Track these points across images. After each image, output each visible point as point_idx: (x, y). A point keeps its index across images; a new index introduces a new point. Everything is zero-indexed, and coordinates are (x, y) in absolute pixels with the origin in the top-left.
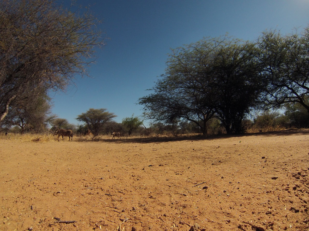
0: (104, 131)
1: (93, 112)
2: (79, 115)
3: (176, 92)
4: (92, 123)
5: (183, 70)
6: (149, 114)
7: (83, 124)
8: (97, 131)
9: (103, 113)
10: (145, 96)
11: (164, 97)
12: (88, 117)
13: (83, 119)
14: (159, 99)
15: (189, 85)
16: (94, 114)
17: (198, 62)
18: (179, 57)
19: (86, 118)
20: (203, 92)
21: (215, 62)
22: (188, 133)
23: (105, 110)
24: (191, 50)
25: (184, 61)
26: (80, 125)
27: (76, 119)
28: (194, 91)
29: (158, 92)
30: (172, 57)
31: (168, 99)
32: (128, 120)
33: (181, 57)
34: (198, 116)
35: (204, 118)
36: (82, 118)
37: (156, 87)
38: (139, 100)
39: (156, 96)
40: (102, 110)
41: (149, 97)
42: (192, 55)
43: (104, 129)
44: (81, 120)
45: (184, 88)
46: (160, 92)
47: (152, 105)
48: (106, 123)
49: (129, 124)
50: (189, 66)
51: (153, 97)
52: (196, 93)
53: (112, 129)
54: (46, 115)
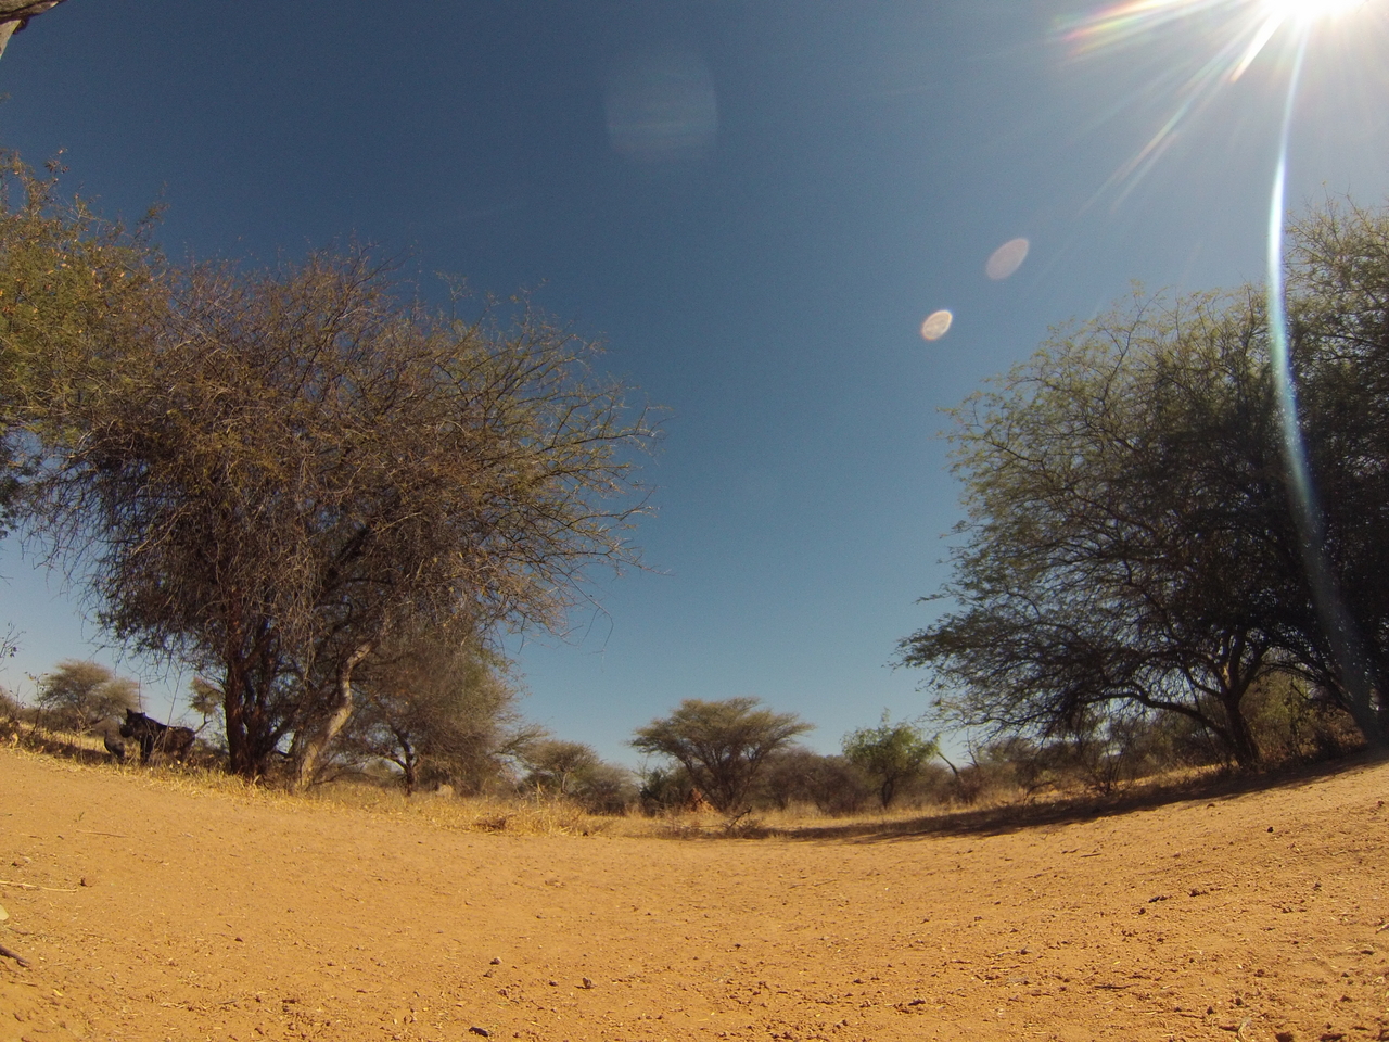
0: (767, 791)
1: (702, 714)
2: (640, 728)
3: (1047, 586)
4: (706, 762)
5: (1038, 487)
6: (962, 705)
7: (665, 763)
8: (732, 794)
9: (747, 715)
10: (925, 629)
11: (1008, 620)
12: (683, 734)
13: (660, 745)
14: (988, 632)
15: (1090, 543)
16: (706, 722)
17: (1083, 435)
18: (994, 435)
19: (674, 742)
20: (1173, 564)
21: (1158, 418)
23: (753, 702)
24: (1029, 394)
25: (1020, 445)
26: (653, 770)
27: (628, 743)
28: (1128, 567)
29: (975, 603)
30: (965, 443)
31: (1028, 626)
32: (867, 741)
33: (1003, 432)
34: (1191, 681)
35: (1221, 680)
36: (659, 739)
37: (957, 584)
38: (900, 649)
39: (973, 619)
40: (737, 704)
41: (943, 631)
42: (1041, 412)
43: (764, 786)
44: (651, 747)
45: (1078, 563)
46: (980, 599)
47: (964, 663)
48: (770, 759)
49: (876, 754)
50: (1055, 465)
51: (956, 627)
52: (1138, 573)
53: (801, 781)
54: (498, 725)
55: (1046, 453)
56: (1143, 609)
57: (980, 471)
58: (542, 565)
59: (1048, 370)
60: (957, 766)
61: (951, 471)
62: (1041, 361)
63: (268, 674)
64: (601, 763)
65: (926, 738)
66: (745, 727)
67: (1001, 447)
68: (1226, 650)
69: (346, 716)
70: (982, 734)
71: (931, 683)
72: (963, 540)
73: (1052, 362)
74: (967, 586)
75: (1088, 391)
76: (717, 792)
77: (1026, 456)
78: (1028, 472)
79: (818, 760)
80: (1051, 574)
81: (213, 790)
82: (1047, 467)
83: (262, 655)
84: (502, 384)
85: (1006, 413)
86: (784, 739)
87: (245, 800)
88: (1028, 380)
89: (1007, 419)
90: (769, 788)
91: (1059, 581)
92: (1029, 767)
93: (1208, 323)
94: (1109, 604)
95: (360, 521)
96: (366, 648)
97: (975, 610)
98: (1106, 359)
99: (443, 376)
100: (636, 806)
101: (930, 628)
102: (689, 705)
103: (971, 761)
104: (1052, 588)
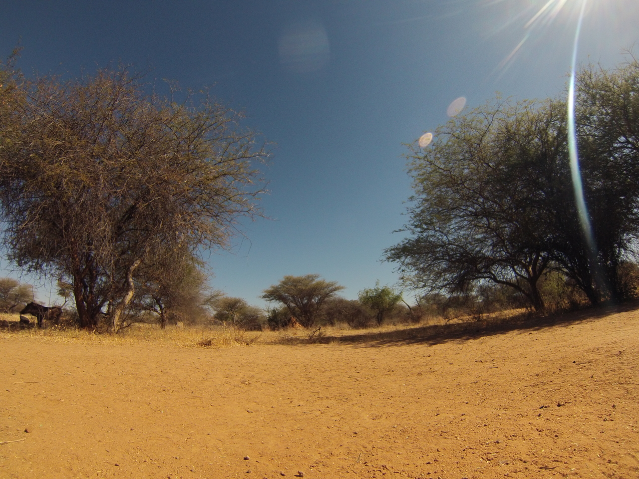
0: (325, 317)
1: (293, 282)
2: (266, 290)
3: (451, 227)
4: (296, 304)
6: (413, 279)
7: (278, 305)
8: (309, 319)
9: (314, 282)
10: (396, 245)
11: (434, 242)
12: (285, 292)
13: (275, 297)
14: (424, 247)
15: (471, 209)
16: (295, 286)
17: (469, 160)
19: (281, 296)
21: (504, 155)
22: (501, 311)
23: (317, 276)
26: (272, 309)
27: (261, 296)
28: (488, 220)
29: (419, 234)
31: (443, 245)
34: (515, 272)
36: (274, 294)
38: (385, 253)
40: (311, 278)
42: (450, 148)
43: (323, 315)
44: (271, 298)
45: (466, 218)
47: (414, 260)
48: (325, 303)
49: (374, 301)
50: (456, 172)
51: (410, 244)
52: (493, 223)
53: (340, 313)
54: (201, 292)
55: (452, 168)
56: (495, 239)
57: (421, 173)
58: (218, 217)
59: (454, 129)
60: (410, 306)
61: (408, 173)
62: (452, 125)
63: (93, 279)
64: (249, 306)
65: (396, 293)
66: (313, 288)
67: (431, 163)
68: (531, 259)
69: (132, 295)
70: (422, 292)
71: (399, 269)
72: (413, 205)
73: (456, 126)
74: (416, 226)
75: (473, 140)
76: (302, 318)
77: (443, 168)
78: (443, 175)
79: (347, 302)
80: (453, 222)
81: (74, 339)
82: (452, 173)
83: (89, 270)
84: (196, 132)
85: (434, 148)
86: (331, 293)
87: (90, 342)
88: (445, 133)
89: (435, 151)
90: (326, 316)
91: (457, 225)
92: (443, 307)
93: (530, 114)
94: (479, 236)
95: (131, 202)
96: (138, 262)
97: (419, 237)
98: (482, 127)
99: (168, 130)
100: (266, 326)
101: (399, 245)
102: (287, 278)
103: (417, 303)
104: (453, 228)
